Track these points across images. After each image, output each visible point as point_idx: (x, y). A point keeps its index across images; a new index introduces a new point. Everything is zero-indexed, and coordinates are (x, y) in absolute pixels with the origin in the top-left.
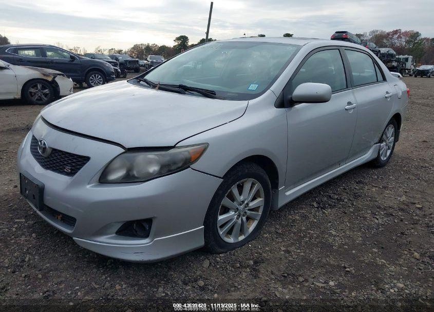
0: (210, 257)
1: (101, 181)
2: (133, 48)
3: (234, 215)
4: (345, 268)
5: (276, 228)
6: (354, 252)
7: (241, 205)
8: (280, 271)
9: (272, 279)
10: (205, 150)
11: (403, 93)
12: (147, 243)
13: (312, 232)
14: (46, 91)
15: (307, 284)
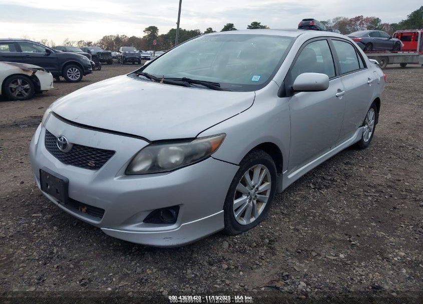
0: (228, 239)
1: (127, 173)
2: (102, 40)
3: (246, 199)
4: (350, 241)
5: (281, 209)
6: (355, 227)
7: (252, 189)
8: (293, 247)
9: (288, 255)
10: (223, 139)
11: (381, 78)
12: (175, 229)
13: (314, 211)
14: (27, 86)
15: (320, 258)
